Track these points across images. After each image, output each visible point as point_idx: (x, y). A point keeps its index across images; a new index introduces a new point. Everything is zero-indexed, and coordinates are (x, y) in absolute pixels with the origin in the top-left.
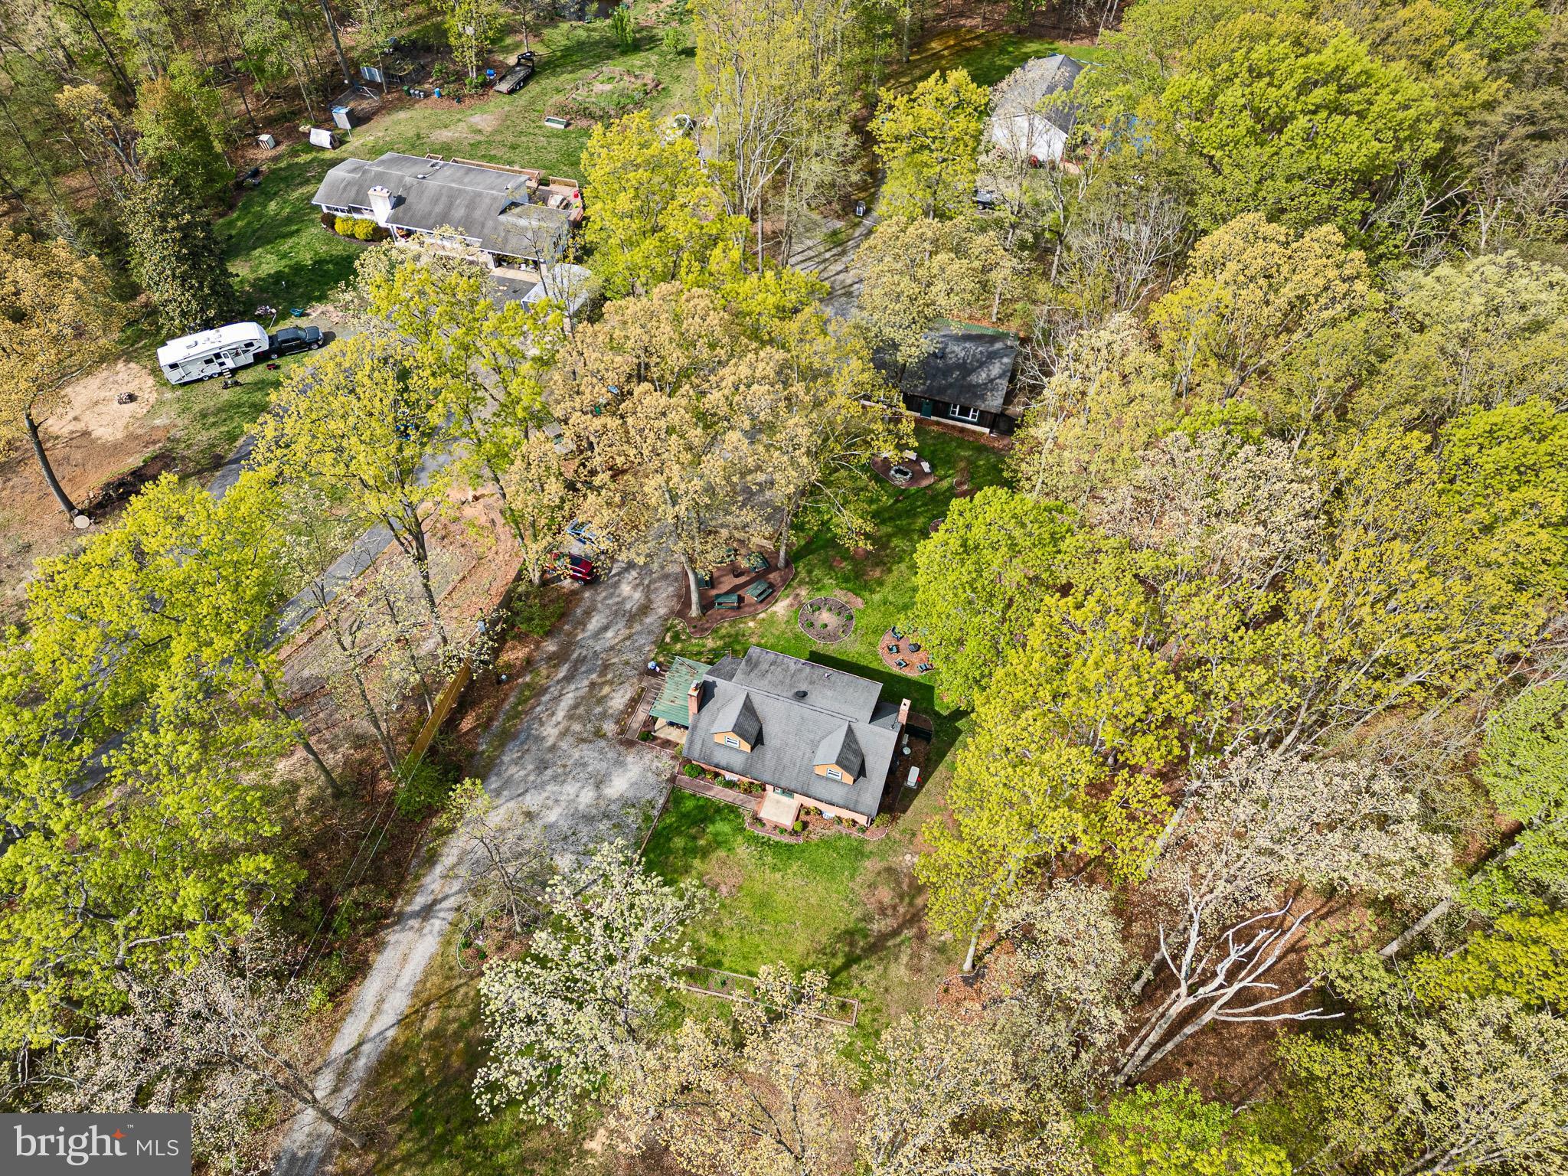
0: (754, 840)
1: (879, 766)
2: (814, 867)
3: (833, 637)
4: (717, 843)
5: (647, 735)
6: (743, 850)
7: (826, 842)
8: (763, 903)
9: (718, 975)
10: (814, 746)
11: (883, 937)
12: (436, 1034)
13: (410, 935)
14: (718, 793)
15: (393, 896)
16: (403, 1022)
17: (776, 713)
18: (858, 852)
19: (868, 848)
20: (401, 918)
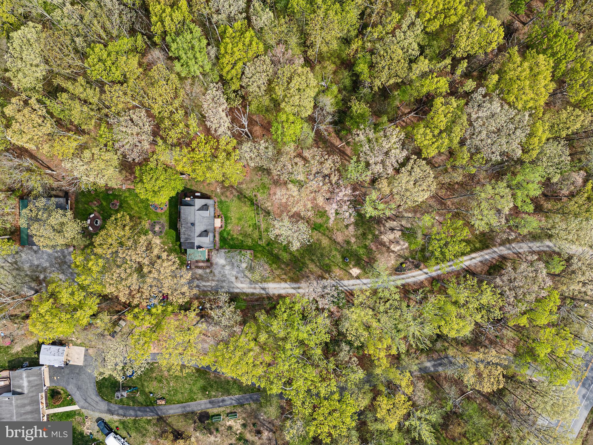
0: (226, 226)
1: (203, 201)
2: (228, 211)
3: (163, 226)
4: (228, 234)
5: (208, 260)
6: (229, 227)
7: (221, 210)
8: (240, 219)
9: (258, 223)
10: (203, 217)
11: (238, 192)
12: (285, 274)
13: (270, 290)
14: (217, 238)
15: (264, 298)
16: (286, 282)
17: (198, 229)
18: (221, 202)
19: (219, 200)
20: (267, 294)
